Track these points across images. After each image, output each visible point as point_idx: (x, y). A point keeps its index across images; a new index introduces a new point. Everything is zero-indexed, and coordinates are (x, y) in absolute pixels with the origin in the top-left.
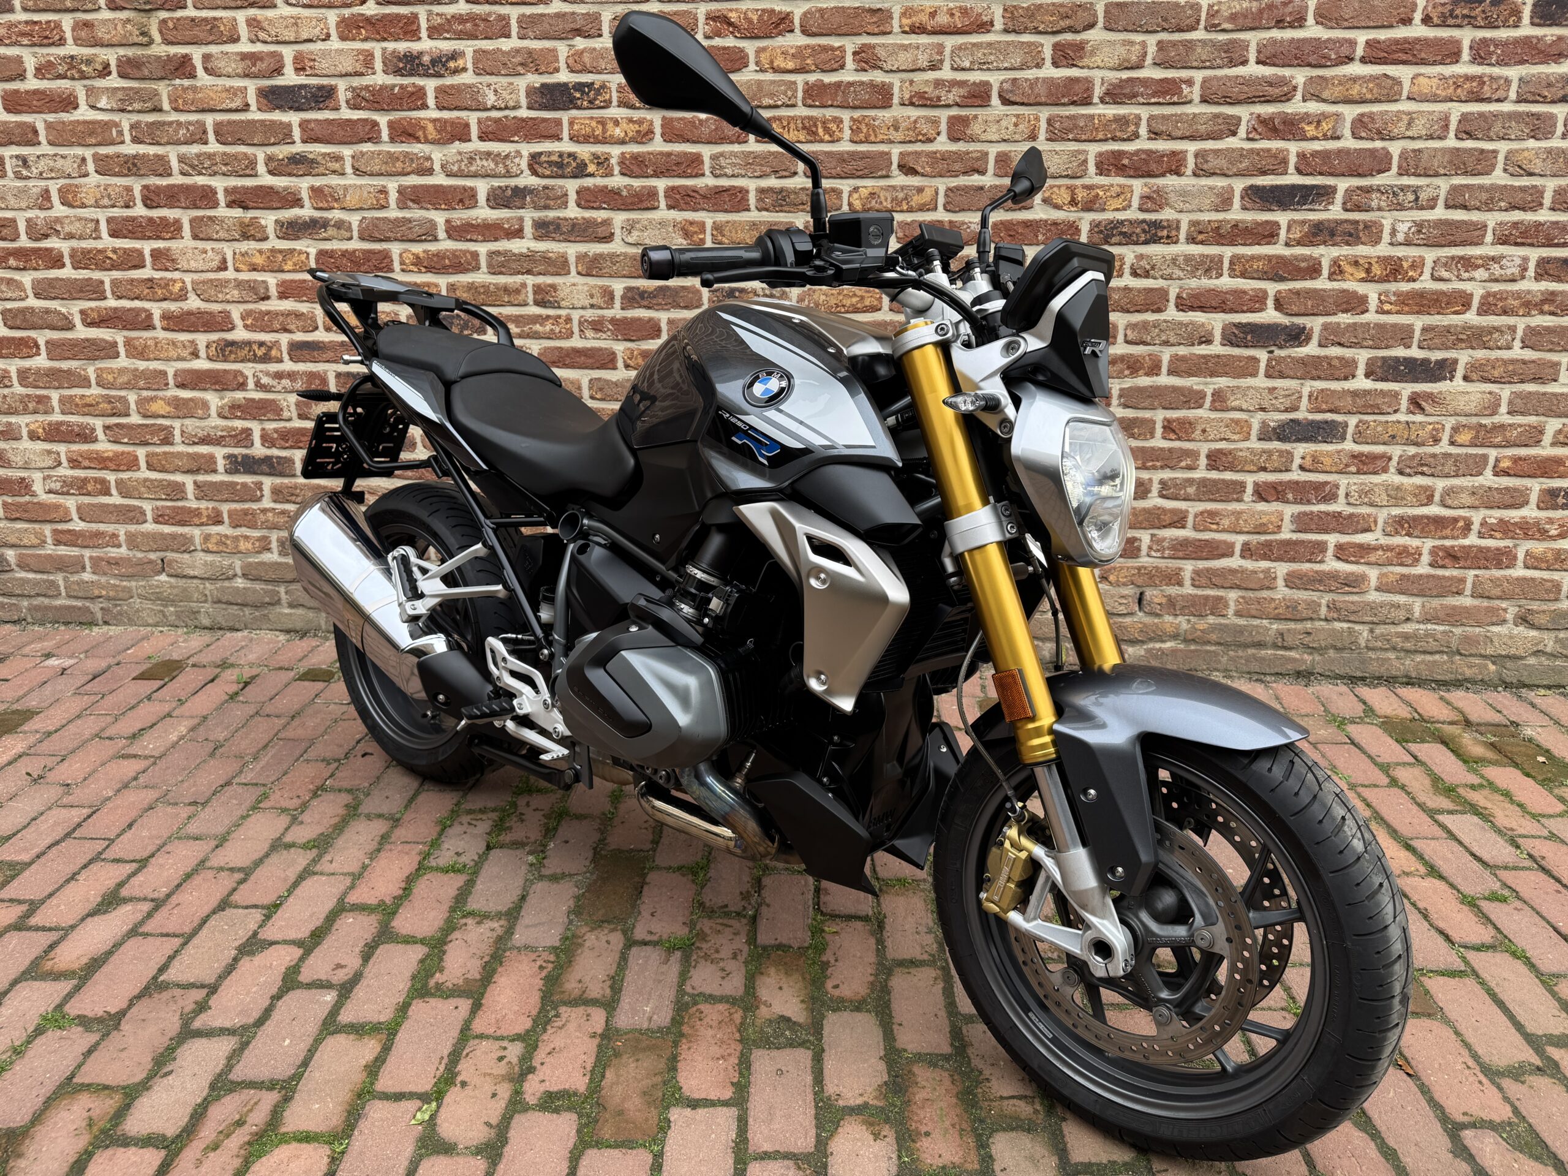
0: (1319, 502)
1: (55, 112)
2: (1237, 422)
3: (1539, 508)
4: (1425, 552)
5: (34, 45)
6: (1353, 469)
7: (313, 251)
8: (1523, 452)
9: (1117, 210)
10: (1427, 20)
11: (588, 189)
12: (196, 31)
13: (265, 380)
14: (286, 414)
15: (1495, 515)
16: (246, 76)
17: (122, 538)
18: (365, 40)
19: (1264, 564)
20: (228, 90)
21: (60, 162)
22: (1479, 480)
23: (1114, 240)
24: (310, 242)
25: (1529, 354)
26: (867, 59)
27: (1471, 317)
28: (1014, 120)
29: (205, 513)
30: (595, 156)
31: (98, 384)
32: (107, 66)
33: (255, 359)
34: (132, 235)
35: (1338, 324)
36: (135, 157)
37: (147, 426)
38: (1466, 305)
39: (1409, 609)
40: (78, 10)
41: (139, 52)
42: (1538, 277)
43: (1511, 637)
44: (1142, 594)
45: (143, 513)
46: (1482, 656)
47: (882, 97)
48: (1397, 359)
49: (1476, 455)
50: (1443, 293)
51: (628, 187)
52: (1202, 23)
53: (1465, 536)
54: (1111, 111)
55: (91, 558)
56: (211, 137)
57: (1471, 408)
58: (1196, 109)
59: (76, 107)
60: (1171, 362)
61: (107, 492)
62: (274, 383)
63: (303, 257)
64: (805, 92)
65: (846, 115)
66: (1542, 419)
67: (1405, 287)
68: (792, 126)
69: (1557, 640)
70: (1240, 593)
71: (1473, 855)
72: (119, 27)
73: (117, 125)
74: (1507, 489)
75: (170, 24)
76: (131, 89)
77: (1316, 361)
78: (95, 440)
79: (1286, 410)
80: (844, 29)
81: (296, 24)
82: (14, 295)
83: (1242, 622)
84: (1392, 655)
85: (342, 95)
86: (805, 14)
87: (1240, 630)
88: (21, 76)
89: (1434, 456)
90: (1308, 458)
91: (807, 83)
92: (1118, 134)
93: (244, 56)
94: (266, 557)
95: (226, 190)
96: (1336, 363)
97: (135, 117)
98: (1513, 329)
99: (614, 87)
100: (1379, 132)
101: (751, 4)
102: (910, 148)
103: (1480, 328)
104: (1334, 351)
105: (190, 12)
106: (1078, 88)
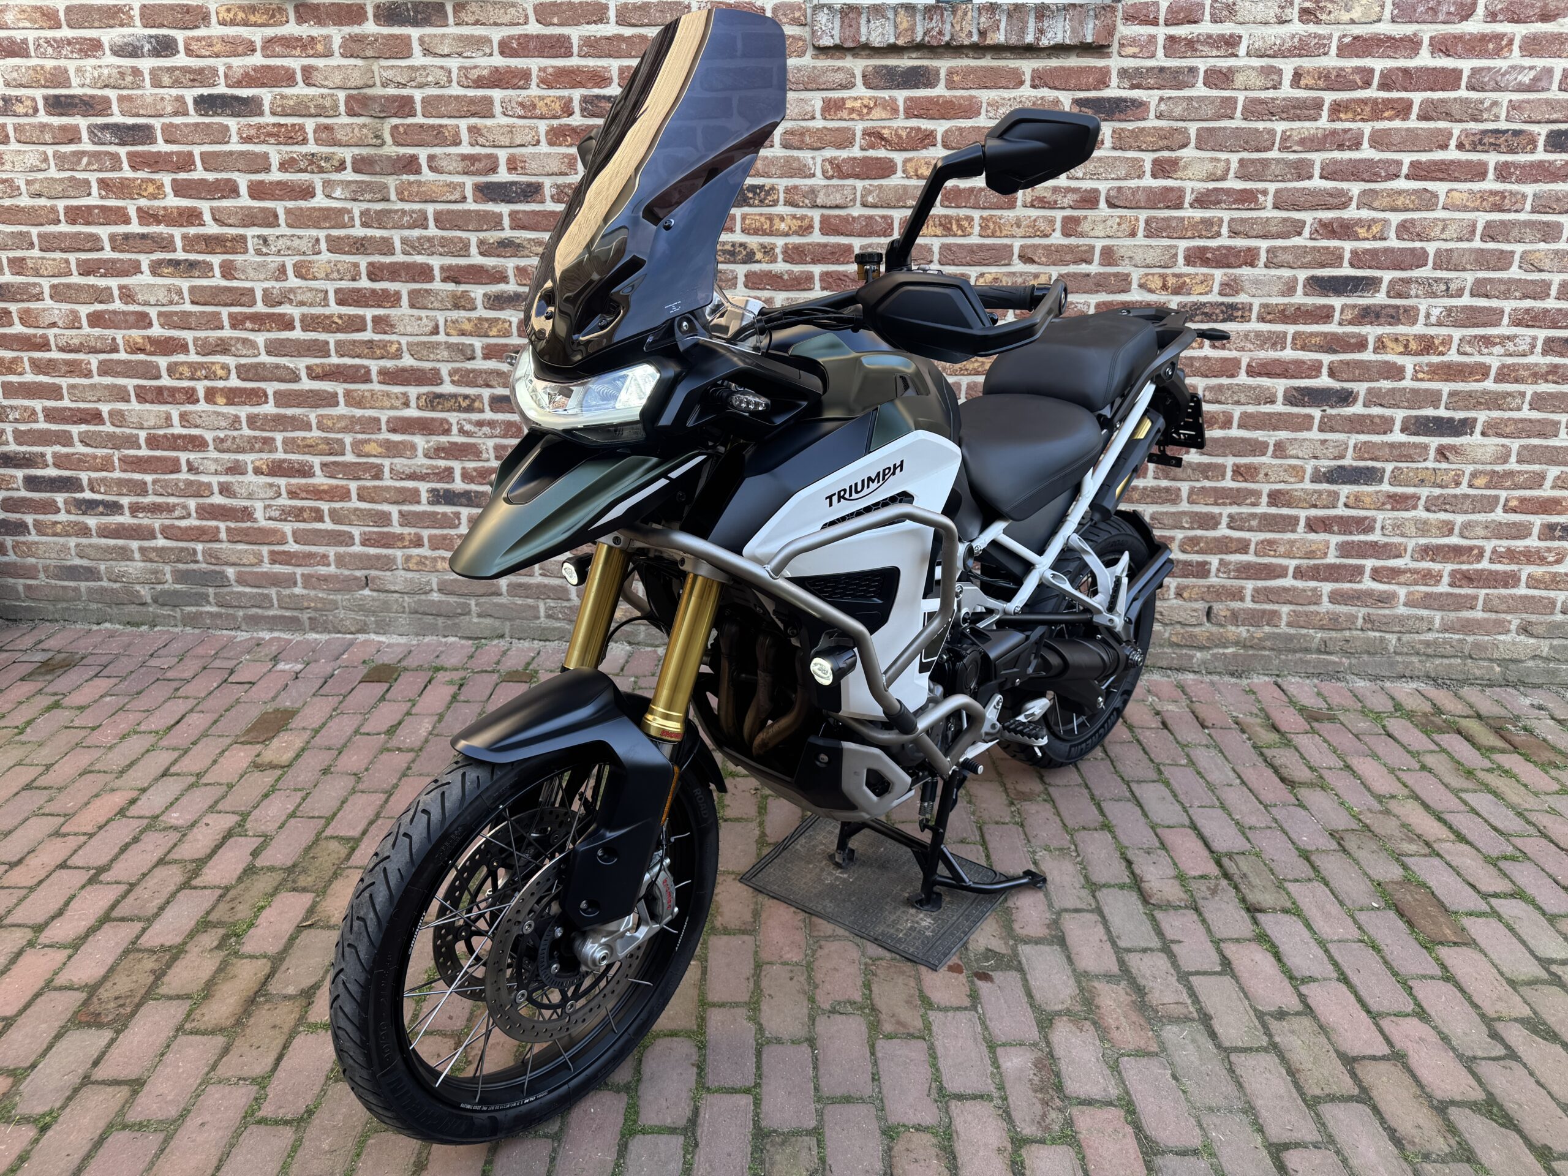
0: (1359, 533)
1: (295, 200)
2: (1294, 467)
3: (1539, 539)
4: (1446, 575)
5: (279, 144)
6: (1389, 507)
7: (515, 320)
8: (1528, 493)
9: (1201, 294)
10: (1460, 146)
11: (755, 273)
12: (424, 136)
13: (467, 427)
14: (485, 456)
15: (1503, 544)
16: (466, 173)
17: (332, 558)
18: (571, 145)
19: (1313, 584)
20: (448, 185)
21: (297, 242)
22: (1491, 516)
23: (1197, 319)
24: (512, 312)
25: (1535, 415)
27: (1489, 385)
28: (1118, 220)
29: (407, 538)
30: (763, 246)
31: (319, 428)
32: (343, 162)
33: (460, 409)
34: (357, 304)
35: (1380, 388)
36: (363, 239)
37: (360, 463)
38: (1485, 375)
39: (1431, 621)
40: (320, 115)
41: (372, 151)
42: (1545, 353)
43: (1514, 643)
44: (1210, 608)
45: (352, 537)
46: (1491, 660)
47: (1008, 200)
48: (1427, 418)
49: (1490, 496)
50: (1466, 365)
51: (789, 272)
52: (1277, 145)
53: (1479, 562)
54: (1199, 214)
55: (303, 575)
56: (431, 223)
57: (1487, 457)
58: (1270, 213)
59: (313, 196)
60: (1241, 418)
61: (321, 519)
62: (476, 429)
63: (507, 325)
64: (944, 195)
65: (976, 214)
66: (1544, 467)
67: (1435, 359)
68: (931, 223)
69: (1551, 647)
70: (1292, 607)
71: (1490, 824)
72: (356, 131)
73: (349, 212)
74: (1514, 523)
75: (401, 129)
76: (362, 182)
77: (1363, 417)
78: (313, 475)
79: (1335, 458)
81: (511, 132)
82: (250, 352)
83: (1292, 631)
84: (1415, 659)
85: (548, 191)
86: (946, 132)
87: (1290, 638)
88: (267, 169)
89: (1455, 496)
90: (1352, 497)
91: (945, 188)
92: (1204, 233)
93: (464, 157)
95: (442, 268)
96: (1377, 420)
97: (365, 206)
98: (1523, 394)
99: (781, 189)
100: (1418, 235)
101: (902, 123)
102: (1029, 241)
103: (1497, 393)
104: (1376, 411)
105: (419, 119)
106: (1172, 196)
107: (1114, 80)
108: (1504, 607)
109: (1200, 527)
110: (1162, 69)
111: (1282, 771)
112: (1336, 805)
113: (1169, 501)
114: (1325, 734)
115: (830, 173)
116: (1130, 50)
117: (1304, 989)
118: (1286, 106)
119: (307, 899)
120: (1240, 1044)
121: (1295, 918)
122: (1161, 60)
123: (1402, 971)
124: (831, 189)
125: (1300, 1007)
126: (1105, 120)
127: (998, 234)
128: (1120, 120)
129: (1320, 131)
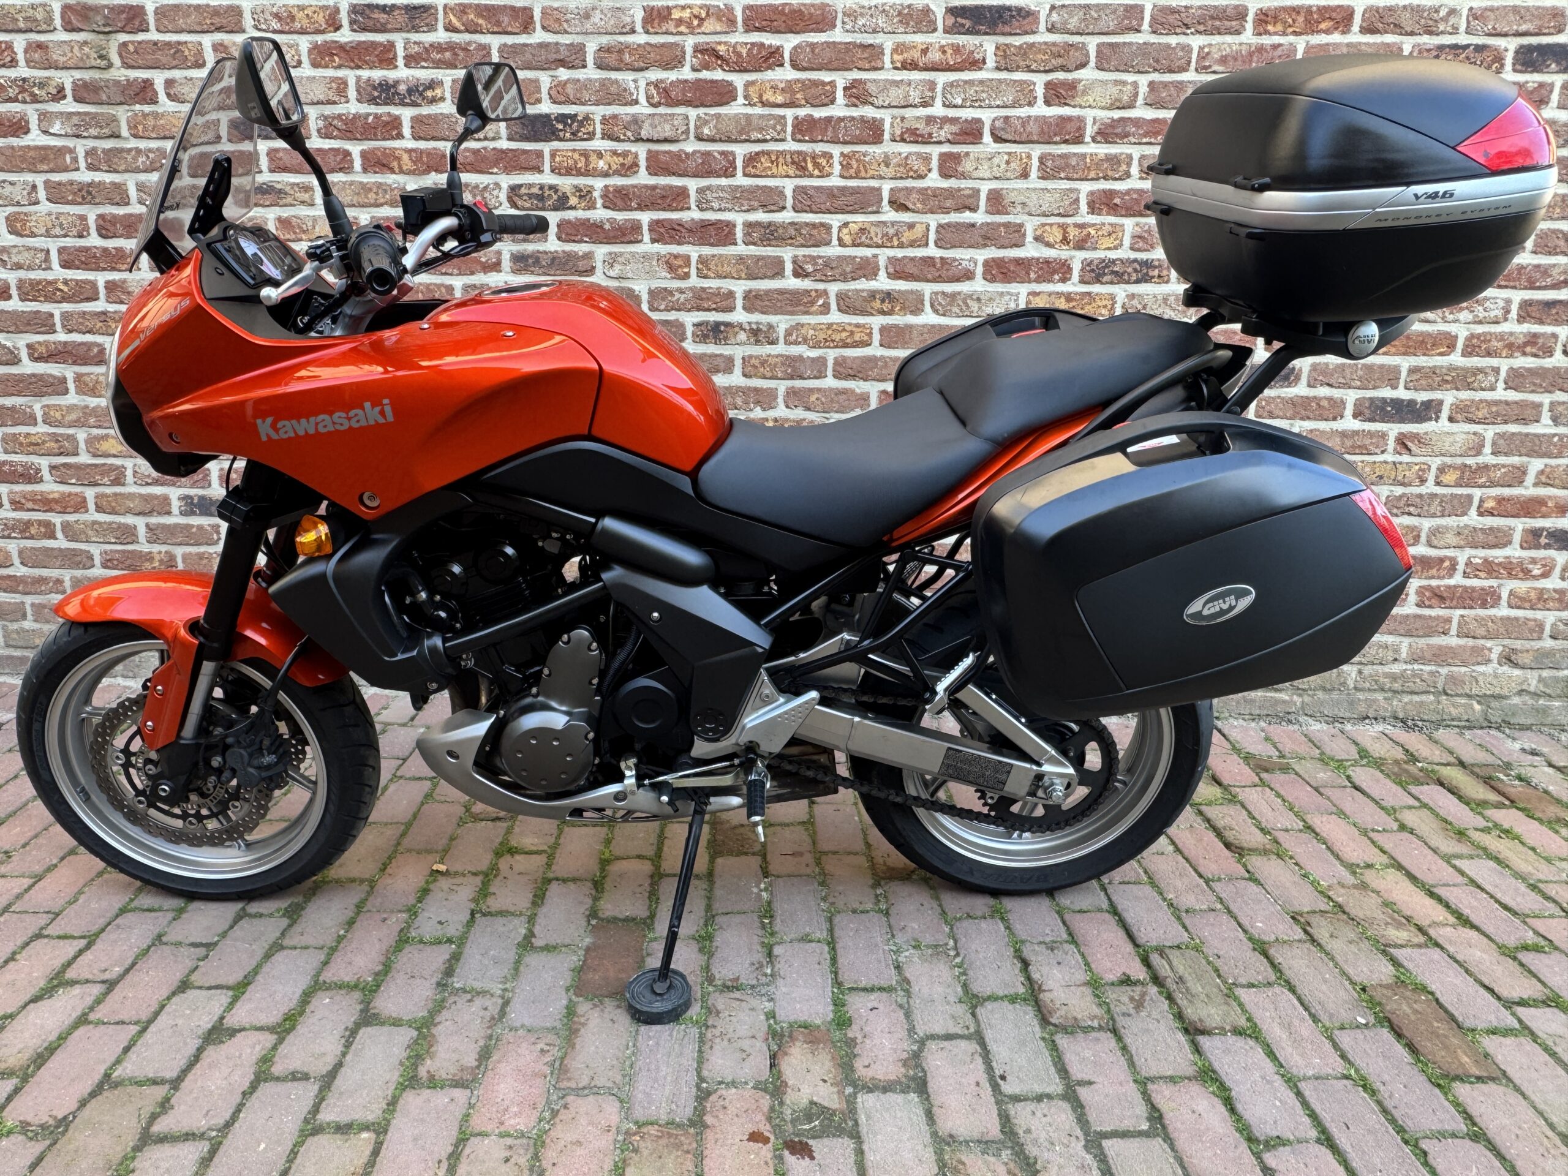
1: (5, 137)
3: (1522, 547)
4: (1412, 592)
8: (1507, 492)
9: (1109, 249)
11: (569, 222)
12: (159, 56)
15: (1480, 555)
17: (67, 584)
18: (339, 67)
21: (8, 189)
22: (1464, 520)
23: (1105, 279)
25: (1512, 396)
26: (857, 94)
27: (1456, 359)
28: (1006, 157)
29: (157, 557)
30: (578, 189)
31: (45, 422)
32: (61, 89)
34: (86, 266)
35: (1327, 364)
36: (90, 184)
37: (96, 465)
38: (1452, 347)
39: (1397, 650)
40: (31, 31)
41: (97, 75)
42: (1521, 319)
43: (1496, 676)
45: (90, 557)
46: (1470, 696)
47: (873, 132)
48: (1384, 400)
49: (1461, 496)
50: (1429, 335)
51: (611, 221)
52: (1193, 65)
53: (1451, 576)
54: (1103, 150)
57: (1457, 448)
59: (27, 132)
61: (51, 535)
64: (794, 127)
65: (836, 150)
66: (1525, 459)
68: (781, 160)
69: (1541, 680)
71: (1497, 901)
72: (76, 50)
73: (71, 151)
74: (1491, 529)
75: (131, 48)
76: (86, 114)
77: (1306, 401)
78: (40, 480)
80: (835, 64)
84: (1379, 696)
85: (313, 124)
86: (795, 48)
89: (1420, 496)
91: (796, 118)
92: (1110, 173)
96: (1325, 403)
97: (90, 144)
98: (1496, 370)
99: (598, 119)
101: (740, 38)
102: (901, 184)
103: (1465, 369)
104: (1323, 391)
105: (153, 35)
106: (1070, 127)
108: (1482, 631)
111: (1228, 834)
112: (1297, 878)
114: (1277, 787)
115: (656, 99)
117: (1270, 1157)
118: (1203, 16)
121: (1251, 1042)
123: (1410, 1126)
124: (657, 120)
126: (986, 34)
127: (863, 174)
128: (1003, 34)
129: (1244, 48)
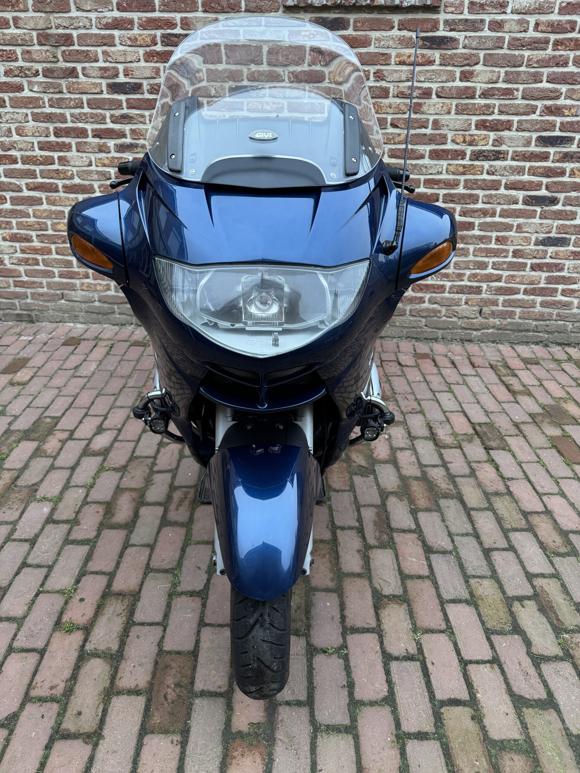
0: (557, 271)
1: (14, 92)
2: (526, 237)
5: (3, 61)
6: (572, 258)
7: (131, 158)
9: (483, 145)
12: (79, 56)
16: (102, 77)
17: (45, 284)
18: (156, 62)
19: (532, 297)
20: (93, 84)
21: (16, 116)
23: (481, 158)
24: (129, 154)
26: (379, 76)
28: (441, 105)
29: (82, 274)
31: (34, 216)
32: (37, 71)
34: (49, 149)
35: (571, 196)
36: (51, 114)
37: (56, 235)
40: (24, 45)
41: (53, 65)
44: (481, 309)
45: (54, 273)
47: (385, 93)
52: (525, 64)
54: (483, 102)
55: (31, 293)
56: (85, 105)
58: (519, 101)
59: (23, 90)
60: (501, 212)
61: (37, 264)
70: (522, 309)
72: (43, 54)
73: (42, 99)
75: (67, 53)
76: (48, 82)
77: (560, 212)
78: (32, 241)
79: (546, 233)
80: (370, 62)
81: (125, 54)
83: (521, 321)
85: (145, 87)
87: (520, 324)
90: (554, 253)
92: (485, 112)
93: (101, 69)
94: (109, 293)
95: (93, 130)
96: (568, 213)
97: (50, 96)
102: (396, 116)
104: (568, 208)
105: (76, 47)
106: (470, 91)
107: (442, 27)
109: (477, 269)
110: (466, 20)
111: (510, 387)
112: (534, 403)
113: (463, 254)
114: (533, 370)
115: (293, 78)
116: (450, 9)
117: (509, 483)
118: (531, 42)
119: (34, 444)
120: (475, 506)
121: (508, 453)
122: (466, 15)
123: (556, 475)
125: (505, 491)
126: (436, 49)
127: (380, 112)
128: (444, 49)
129: (547, 56)
